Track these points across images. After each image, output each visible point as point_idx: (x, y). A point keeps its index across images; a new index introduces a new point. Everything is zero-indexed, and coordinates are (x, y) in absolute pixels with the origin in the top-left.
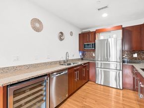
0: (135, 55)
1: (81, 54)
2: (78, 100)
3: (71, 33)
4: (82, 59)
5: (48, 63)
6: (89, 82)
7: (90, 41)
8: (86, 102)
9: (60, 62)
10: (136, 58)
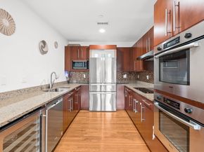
0: (125, 76)
1: (67, 75)
2: (76, 135)
3: (56, 43)
4: (68, 82)
5: (24, 90)
6: (81, 111)
7: (81, 59)
8: (86, 134)
9: (41, 88)
10: (125, 79)
